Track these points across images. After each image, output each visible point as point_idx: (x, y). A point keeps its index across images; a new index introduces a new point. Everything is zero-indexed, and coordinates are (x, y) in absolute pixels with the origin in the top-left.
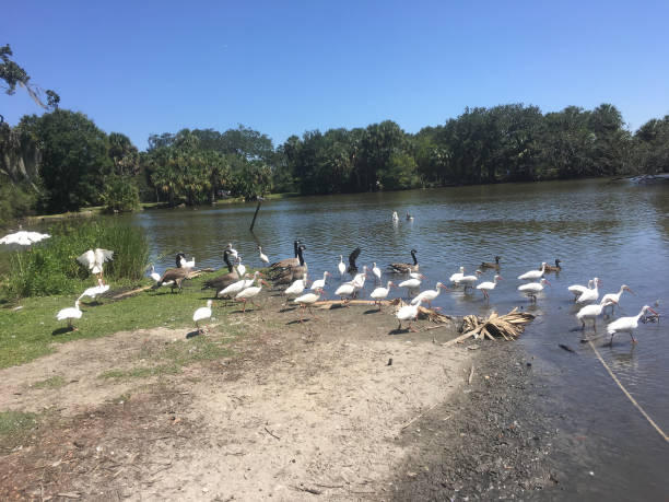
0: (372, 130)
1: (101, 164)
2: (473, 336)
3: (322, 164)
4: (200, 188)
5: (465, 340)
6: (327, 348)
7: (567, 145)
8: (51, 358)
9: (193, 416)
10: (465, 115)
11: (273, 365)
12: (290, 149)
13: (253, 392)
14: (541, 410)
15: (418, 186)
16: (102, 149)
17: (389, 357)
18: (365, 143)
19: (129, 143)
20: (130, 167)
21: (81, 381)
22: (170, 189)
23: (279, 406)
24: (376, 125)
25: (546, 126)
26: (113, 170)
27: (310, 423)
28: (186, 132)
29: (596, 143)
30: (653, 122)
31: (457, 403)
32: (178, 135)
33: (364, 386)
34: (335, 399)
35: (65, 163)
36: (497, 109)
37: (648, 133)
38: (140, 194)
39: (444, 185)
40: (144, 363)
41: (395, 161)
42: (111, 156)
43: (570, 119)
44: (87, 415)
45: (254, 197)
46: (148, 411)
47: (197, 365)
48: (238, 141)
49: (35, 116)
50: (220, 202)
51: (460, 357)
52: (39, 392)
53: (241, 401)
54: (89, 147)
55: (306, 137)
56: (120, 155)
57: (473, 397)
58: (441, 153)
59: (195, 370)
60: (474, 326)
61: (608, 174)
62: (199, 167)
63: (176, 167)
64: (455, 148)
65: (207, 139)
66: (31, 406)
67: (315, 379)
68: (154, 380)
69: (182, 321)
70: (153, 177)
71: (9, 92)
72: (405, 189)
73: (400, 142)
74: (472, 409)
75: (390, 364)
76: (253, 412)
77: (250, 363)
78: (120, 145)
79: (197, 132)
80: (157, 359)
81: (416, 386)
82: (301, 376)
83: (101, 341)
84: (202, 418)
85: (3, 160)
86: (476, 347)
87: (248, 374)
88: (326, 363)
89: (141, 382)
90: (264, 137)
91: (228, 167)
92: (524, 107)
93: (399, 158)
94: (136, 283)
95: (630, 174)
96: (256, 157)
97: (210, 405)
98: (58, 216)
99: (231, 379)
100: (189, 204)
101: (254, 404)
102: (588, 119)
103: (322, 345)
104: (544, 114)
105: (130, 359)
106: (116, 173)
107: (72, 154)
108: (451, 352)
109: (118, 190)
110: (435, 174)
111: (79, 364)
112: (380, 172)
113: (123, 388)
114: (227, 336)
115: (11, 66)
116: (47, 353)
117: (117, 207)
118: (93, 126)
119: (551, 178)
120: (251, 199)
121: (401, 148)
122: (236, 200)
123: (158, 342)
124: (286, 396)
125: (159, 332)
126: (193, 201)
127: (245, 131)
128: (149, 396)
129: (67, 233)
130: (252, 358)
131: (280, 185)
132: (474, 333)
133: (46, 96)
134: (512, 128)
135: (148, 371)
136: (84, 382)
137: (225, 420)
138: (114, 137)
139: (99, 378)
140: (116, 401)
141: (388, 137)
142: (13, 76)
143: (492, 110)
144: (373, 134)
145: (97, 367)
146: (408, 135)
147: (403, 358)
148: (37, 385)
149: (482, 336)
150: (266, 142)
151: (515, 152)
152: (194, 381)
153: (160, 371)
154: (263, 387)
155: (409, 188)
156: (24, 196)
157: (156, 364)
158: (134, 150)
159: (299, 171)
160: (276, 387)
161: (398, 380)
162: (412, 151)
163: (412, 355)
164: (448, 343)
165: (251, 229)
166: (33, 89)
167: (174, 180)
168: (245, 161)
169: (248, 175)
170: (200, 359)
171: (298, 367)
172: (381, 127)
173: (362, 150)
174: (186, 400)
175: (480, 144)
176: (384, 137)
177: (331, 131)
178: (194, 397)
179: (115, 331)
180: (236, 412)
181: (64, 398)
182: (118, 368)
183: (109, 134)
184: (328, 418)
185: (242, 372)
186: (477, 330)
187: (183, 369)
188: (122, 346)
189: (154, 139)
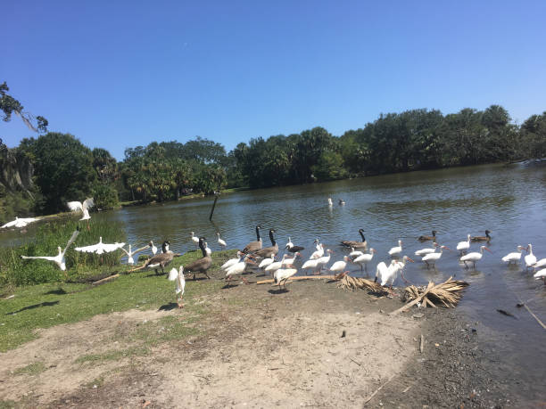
0: (306, 134)
1: (86, 173)
2: (416, 305)
3: (266, 164)
4: (167, 188)
5: (409, 309)
6: (284, 322)
7: (466, 139)
8: (34, 344)
9: (162, 398)
10: (381, 119)
11: (236, 342)
12: (239, 153)
13: (218, 370)
14: (496, 377)
15: (346, 177)
16: (87, 162)
17: (343, 329)
18: (300, 146)
19: (109, 156)
20: (110, 174)
21: (59, 366)
22: (143, 189)
23: (244, 383)
24: (308, 132)
25: (447, 124)
26: (97, 177)
27: (275, 400)
28: (154, 145)
29: (489, 136)
30: (534, 117)
31: (413, 373)
32: (149, 147)
33: (322, 359)
34: (296, 373)
35: (57, 173)
36: (406, 114)
37: (531, 125)
38: (119, 195)
39: (367, 175)
40: (117, 346)
41: (325, 158)
42: (95, 167)
43: (466, 118)
44: (63, 401)
45: (212, 193)
46: (120, 395)
47: (165, 345)
48: (197, 149)
49: (32, 139)
50: (184, 197)
51: (407, 326)
52: (21, 378)
53: (207, 380)
54: (75, 160)
55: (251, 143)
56: (101, 165)
57: (428, 365)
58: (362, 150)
59: (164, 350)
60: (416, 296)
61: (503, 160)
62: (166, 171)
63: (147, 172)
64: (374, 145)
65: (172, 149)
66: (11, 393)
67: (275, 355)
68: (125, 362)
69: (152, 303)
70: (130, 181)
71: (6, 120)
72: (334, 180)
73: (329, 143)
74: (429, 378)
75: (344, 335)
76: (219, 392)
77: (214, 341)
78: (101, 157)
79: (163, 144)
80: (129, 341)
81: (371, 357)
82: (262, 352)
83: (80, 325)
84: (171, 400)
85: (2, 174)
86: (420, 315)
87: (213, 352)
88: (285, 337)
89: (114, 364)
90: (218, 145)
91: (189, 170)
92: (428, 111)
93: (328, 155)
94: (114, 269)
95: (520, 158)
96: (212, 161)
97: (179, 385)
98: (52, 216)
99: (197, 357)
100: (159, 201)
101: (219, 383)
102: (481, 118)
103: (280, 320)
104: (444, 115)
105: (105, 341)
106: (99, 180)
107: (62, 167)
108: (399, 321)
109: (101, 193)
110: (359, 167)
111: (59, 349)
112: (314, 168)
113: (97, 372)
114: (193, 315)
115: (8, 99)
116: (31, 338)
117: (100, 206)
118: (79, 143)
119: (455, 165)
120: (210, 194)
121: (329, 148)
122: (197, 196)
123: (131, 323)
124: (249, 374)
125: (132, 314)
126: (162, 198)
127: (203, 141)
128: (121, 378)
129: (54, 231)
130: (217, 336)
131: (233, 182)
132: (416, 301)
133: (37, 121)
134: (420, 128)
135: (121, 353)
136: (62, 366)
137: (193, 401)
138: (96, 152)
139: (76, 361)
140: (90, 385)
141: (318, 140)
142: (10, 106)
143: (401, 115)
144: (307, 138)
145: (75, 351)
146: (334, 137)
147: (355, 329)
148: (19, 372)
149: (424, 304)
150: (219, 148)
151: (424, 146)
152: (163, 361)
153: (131, 353)
154: (228, 365)
155: (338, 178)
156: (24, 201)
157: (129, 346)
158: (113, 160)
159: (248, 170)
160: (240, 364)
161: (354, 352)
162: (339, 150)
163: (363, 326)
164: (395, 313)
165: (211, 218)
166: (26, 116)
167: (146, 183)
168: (203, 164)
169: (206, 175)
170: (168, 339)
171: (259, 342)
172: (313, 132)
173: (298, 151)
174: (156, 381)
175: (394, 142)
176: (315, 141)
177: (272, 138)
178: (162, 378)
179: (93, 315)
180: (203, 392)
181: (44, 384)
182: (94, 351)
183: (92, 149)
184: (291, 394)
185: (207, 350)
186: (419, 299)
187: (153, 349)
188: (98, 329)
189: (129, 151)
